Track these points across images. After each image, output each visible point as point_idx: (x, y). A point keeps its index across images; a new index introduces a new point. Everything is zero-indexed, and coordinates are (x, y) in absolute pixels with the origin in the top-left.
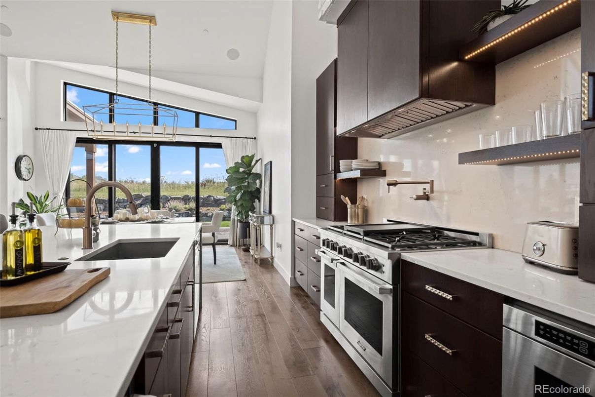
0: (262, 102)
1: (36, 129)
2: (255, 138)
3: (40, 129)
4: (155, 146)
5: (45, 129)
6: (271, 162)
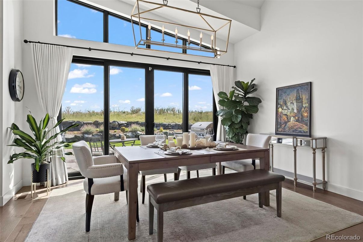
0: (260, 31)
1: (26, 41)
2: (235, 67)
3: (30, 42)
4: (150, 70)
5: (37, 43)
6: (311, 83)
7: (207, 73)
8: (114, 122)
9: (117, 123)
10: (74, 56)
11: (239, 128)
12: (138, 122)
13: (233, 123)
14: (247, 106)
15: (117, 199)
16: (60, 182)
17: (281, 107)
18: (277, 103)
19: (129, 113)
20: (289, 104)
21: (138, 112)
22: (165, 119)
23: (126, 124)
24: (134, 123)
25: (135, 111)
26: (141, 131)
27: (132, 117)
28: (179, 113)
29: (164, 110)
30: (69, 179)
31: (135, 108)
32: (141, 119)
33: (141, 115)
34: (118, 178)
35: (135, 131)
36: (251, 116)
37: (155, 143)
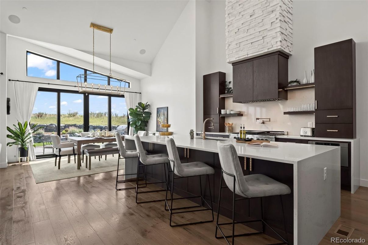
0: (151, 75)
1: (10, 80)
2: (140, 93)
3: (12, 80)
4: (86, 95)
5: (17, 81)
6: (167, 107)
7: (123, 96)
8: (52, 124)
9: (54, 126)
10: (39, 88)
11: (140, 128)
12: (76, 124)
13: (136, 126)
14: (144, 116)
15: (69, 162)
16: (32, 159)
17: (158, 117)
18: (157, 116)
19: (66, 116)
20: (161, 116)
21: (75, 115)
22: (102, 122)
23: (63, 127)
24: (72, 126)
25: (72, 115)
26: (79, 132)
27: (70, 120)
28: (116, 116)
29: (102, 113)
30: (37, 158)
31: (72, 112)
32: (78, 122)
33: (78, 118)
34: (72, 148)
35: (73, 133)
36: (147, 122)
37: (89, 136)
